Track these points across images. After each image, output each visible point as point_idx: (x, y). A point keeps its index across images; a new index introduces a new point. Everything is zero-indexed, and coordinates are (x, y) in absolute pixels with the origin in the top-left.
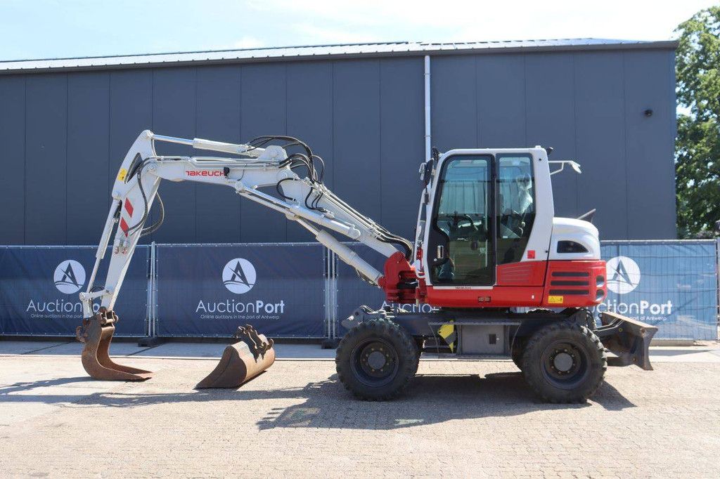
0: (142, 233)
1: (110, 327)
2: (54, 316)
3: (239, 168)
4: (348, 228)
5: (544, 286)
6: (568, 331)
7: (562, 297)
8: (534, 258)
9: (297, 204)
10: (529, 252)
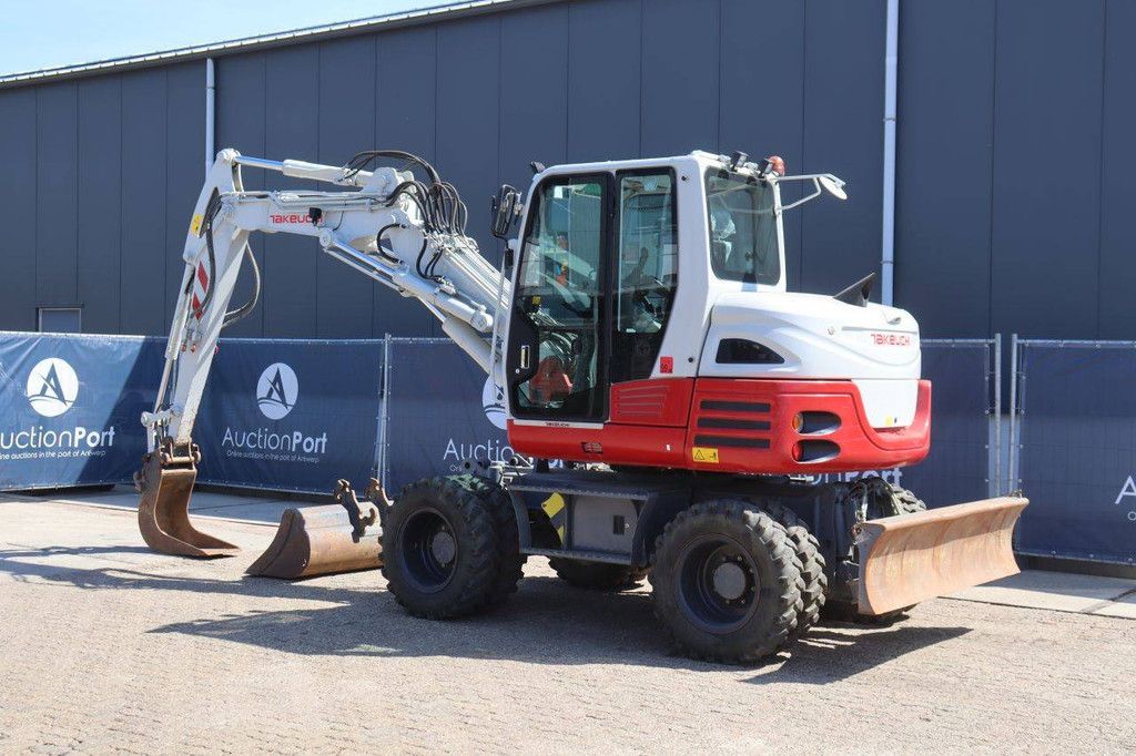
0: (225, 321)
1: (186, 470)
2: (255, 456)
3: (335, 209)
4: (473, 311)
5: (687, 428)
6: (721, 518)
7: (716, 451)
8: (671, 371)
9: (404, 270)
10: (662, 358)
